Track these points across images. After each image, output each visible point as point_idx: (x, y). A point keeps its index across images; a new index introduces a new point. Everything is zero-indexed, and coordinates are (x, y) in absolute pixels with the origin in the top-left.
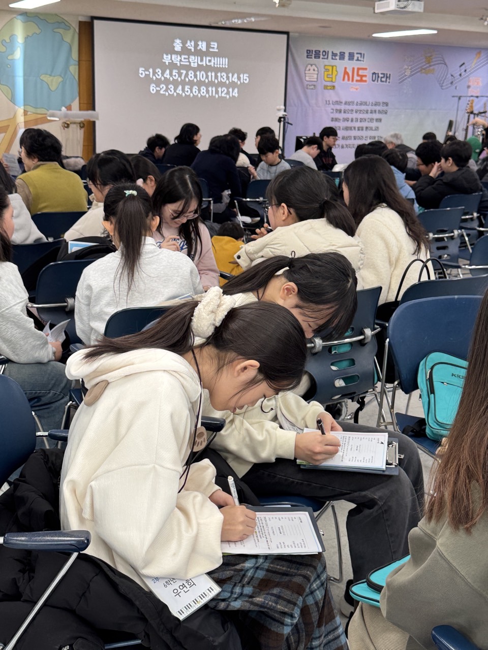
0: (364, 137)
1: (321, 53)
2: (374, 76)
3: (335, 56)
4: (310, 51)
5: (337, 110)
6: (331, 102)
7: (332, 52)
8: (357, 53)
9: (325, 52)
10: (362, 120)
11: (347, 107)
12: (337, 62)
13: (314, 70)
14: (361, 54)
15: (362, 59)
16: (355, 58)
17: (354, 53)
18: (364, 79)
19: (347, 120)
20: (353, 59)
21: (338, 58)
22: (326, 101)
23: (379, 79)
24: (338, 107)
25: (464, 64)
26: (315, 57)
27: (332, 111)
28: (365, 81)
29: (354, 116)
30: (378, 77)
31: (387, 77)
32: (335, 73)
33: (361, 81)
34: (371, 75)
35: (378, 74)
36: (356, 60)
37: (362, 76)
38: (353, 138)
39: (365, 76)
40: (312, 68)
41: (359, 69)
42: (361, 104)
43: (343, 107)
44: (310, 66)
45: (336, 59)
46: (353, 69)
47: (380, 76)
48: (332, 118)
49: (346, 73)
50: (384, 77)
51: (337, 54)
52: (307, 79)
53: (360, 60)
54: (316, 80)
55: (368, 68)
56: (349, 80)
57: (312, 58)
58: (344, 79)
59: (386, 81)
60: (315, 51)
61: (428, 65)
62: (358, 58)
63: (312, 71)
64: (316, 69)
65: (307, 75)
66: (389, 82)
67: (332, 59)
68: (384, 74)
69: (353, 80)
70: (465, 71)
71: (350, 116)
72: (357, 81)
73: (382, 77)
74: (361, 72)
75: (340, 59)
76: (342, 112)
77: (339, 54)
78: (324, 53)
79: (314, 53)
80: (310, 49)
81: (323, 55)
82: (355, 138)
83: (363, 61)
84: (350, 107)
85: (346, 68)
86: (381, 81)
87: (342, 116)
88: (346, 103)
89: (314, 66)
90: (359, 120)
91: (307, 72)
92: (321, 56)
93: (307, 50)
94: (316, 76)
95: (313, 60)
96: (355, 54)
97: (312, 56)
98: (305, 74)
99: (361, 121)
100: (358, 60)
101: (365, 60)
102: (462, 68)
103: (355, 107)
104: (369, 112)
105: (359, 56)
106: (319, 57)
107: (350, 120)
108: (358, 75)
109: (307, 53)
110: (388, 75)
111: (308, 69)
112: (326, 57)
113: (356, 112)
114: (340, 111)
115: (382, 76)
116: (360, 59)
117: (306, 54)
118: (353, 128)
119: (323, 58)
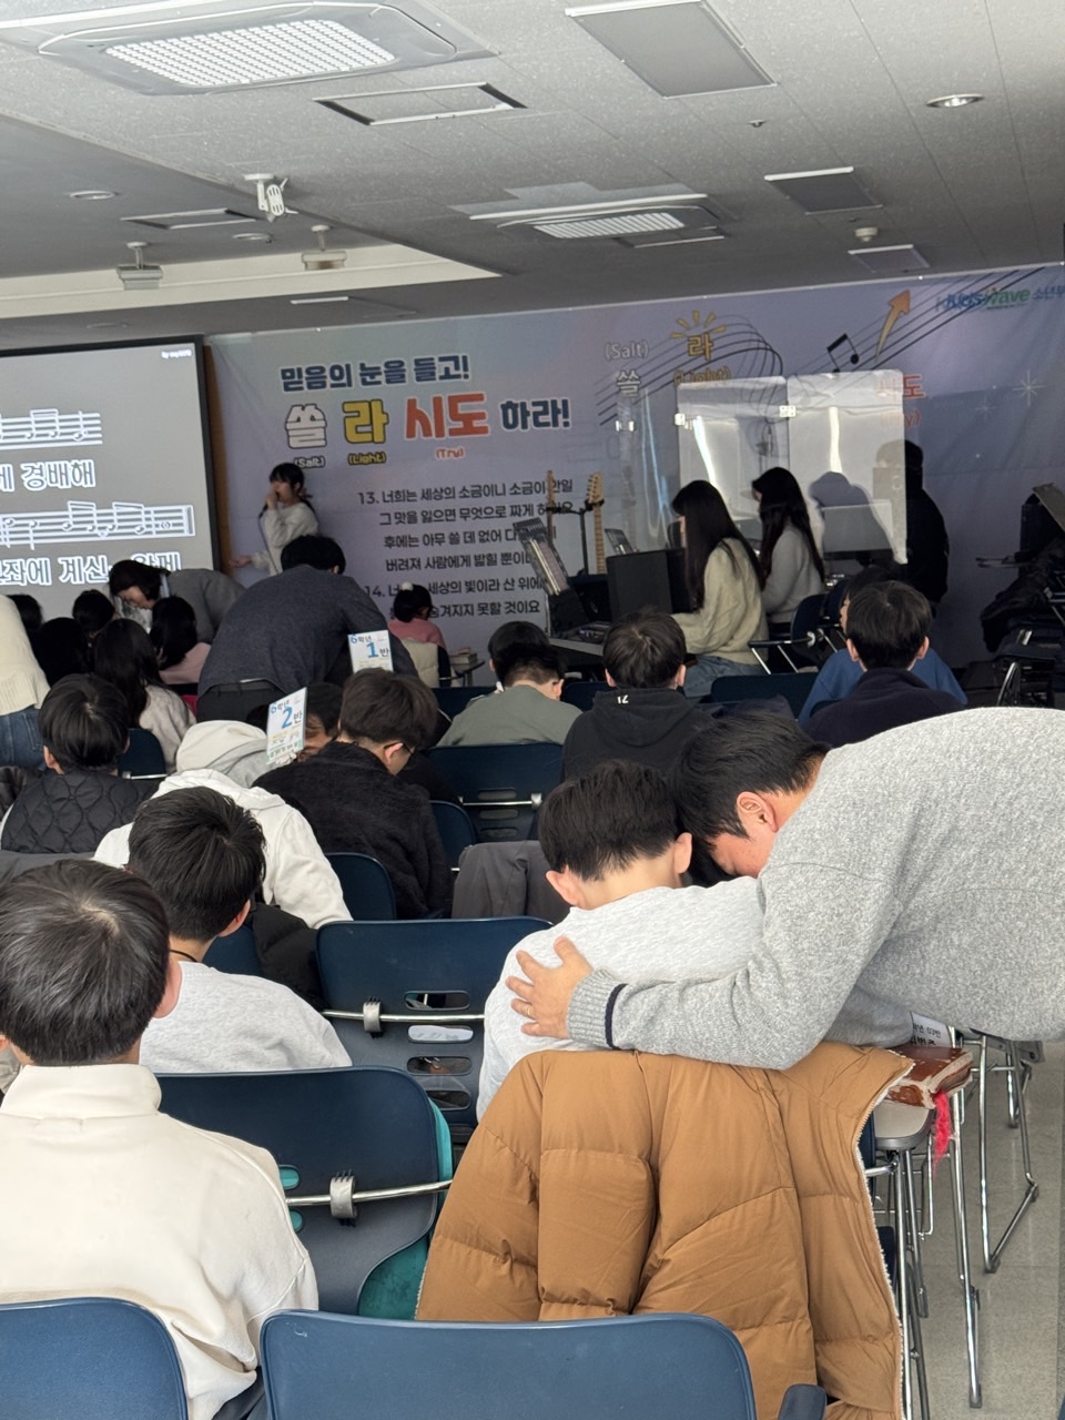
0: (502, 582)
1: (327, 373)
2: (510, 411)
3: (372, 377)
4: (292, 371)
5: (400, 517)
6: (378, 497)
7: (362, 366)
8: (442, 359)
9: (339, 368)
10: (485, 537)
11: (432, 505)
12: (383, 390)
13: (313, 419)
14: (455, 359)
15: (461, 372)
16: (439, 372)
17: (432, 359)
18: (476, 423)
19: (437, 539)
20: (432, 376)
21: (382, 378)
22: (361, 494)
23: (530, 419)
24: (405, 507)
25: (844, 337)
26: (310, 386)
27: (385, 519)
28: (484, 430)
29: (460, 526)
30: (525, 414)
31: (556, 412)
32: (379, 419)
33: (469, 429)
34: (501, 411)
35: (523, 405)
36: (441, 378)
37: (468, 419)
38: (464, 587)
39: (481, 416)
40: (305, 416)
41: (453, 401)
42: (477, 493)
43: (420, 506)
44: (299, 408)
45: (379, 383)
46: (437, 402)
47: (531, 409)
48: (389, 538)
49: (414, 413)
50: (545, 412)
51: (379, 368)
52: (294, 442)
53: (458, 376)
54: (323, 443)
55: (484, 393)
56: (427, 432)
57: (301, 389)
58: (411, 433)
59: (555, 423)
60: (308, 371)
61: (702, 360)
62: (447, 369)
63: (306, 422)
64: (318, 415)
65: (291, 433)
66: (566, 424)
67: (364, 382)
68: (544, 404)
69: (440, 433)
70: (855, 359)
71: (444, 528)
72: (453, 432)
73: (536, 415)
74: (462, 408)
75: (388, 381)
76: (420, 518)
77: (383, 369)
78: (337, 373)
79: (305, 375)
80: (295, 367)
81: (333, 377)
82: (470, 587)
83: (466, 377)
84: (444, 505)
85: (412, 403)
86: (537, 423)
87: (418, 530)
88: (427, 495)
89: (310, 410)
90: (477, 538)
91: (289, 426)
92: (329, 381)
93: (284, 372)
94: (319, 433)
95: (307, 394)
96: (436, 361)
97: (301, 382)
98: (287, 430)
99: (482, 541)
100: (447, 375)
101: (469, 373)
102: (835, 352)
103: (457, 504)
104: (508, 511)
105: (451, 364)
106: (323, 385)
107: (447, 540)
108: (455, 416)
109: (284, 377)
110: (560, 406)
111: (293, 417)
112: (344, 380)
113: (464, 517)
114: (412, 519)
115: (540, 408)
116: (453, 372)
117: (282, 381)
118: (461, 560)
119: (333, 386)
